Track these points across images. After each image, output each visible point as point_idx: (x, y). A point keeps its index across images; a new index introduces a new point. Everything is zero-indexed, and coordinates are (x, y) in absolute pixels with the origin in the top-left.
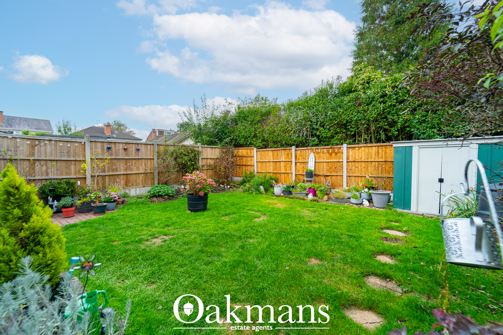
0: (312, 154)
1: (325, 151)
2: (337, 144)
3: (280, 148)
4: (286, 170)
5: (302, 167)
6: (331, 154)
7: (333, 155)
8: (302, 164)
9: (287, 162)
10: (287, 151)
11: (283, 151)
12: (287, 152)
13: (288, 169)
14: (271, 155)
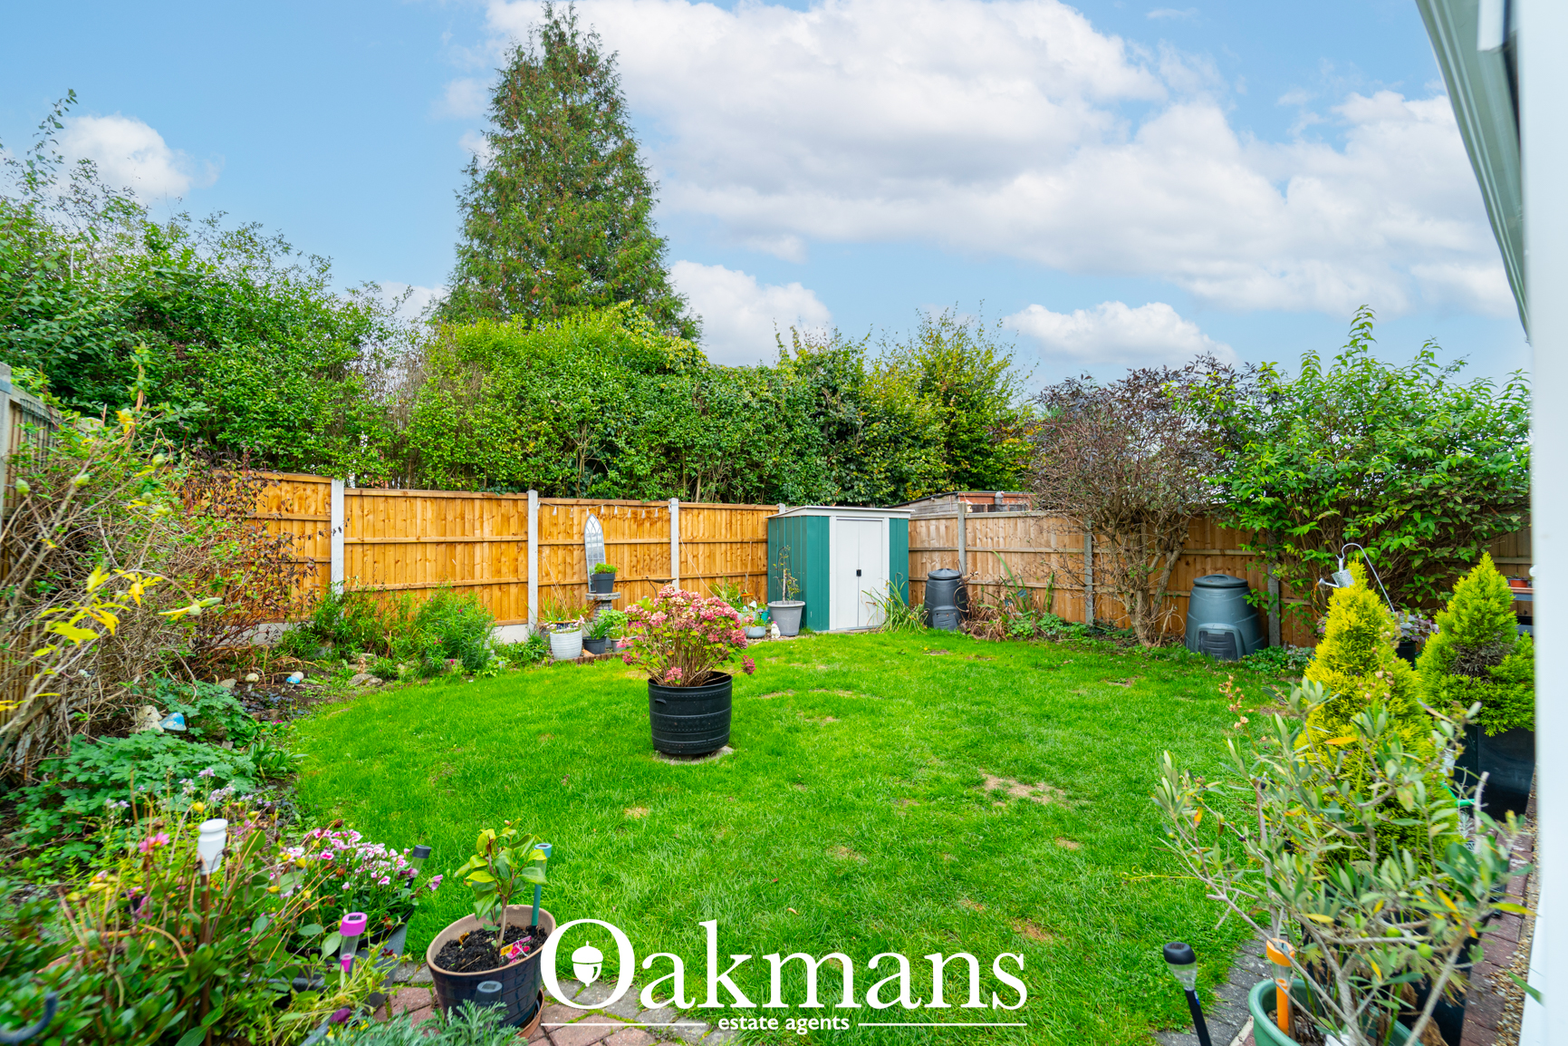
0: (593, 519)
1: (629, 512)
2: (660, 498)
3: (476, 490)
4: (499, 572)
5: (560, 559)
6: (640, 524)
7: (647, 524)
8: (561, 552)
9: (503, 546)
10: (506, 507)
11: (486, 504)
12: (503, 510)
13: (504, 570)
14: (429, 515)
